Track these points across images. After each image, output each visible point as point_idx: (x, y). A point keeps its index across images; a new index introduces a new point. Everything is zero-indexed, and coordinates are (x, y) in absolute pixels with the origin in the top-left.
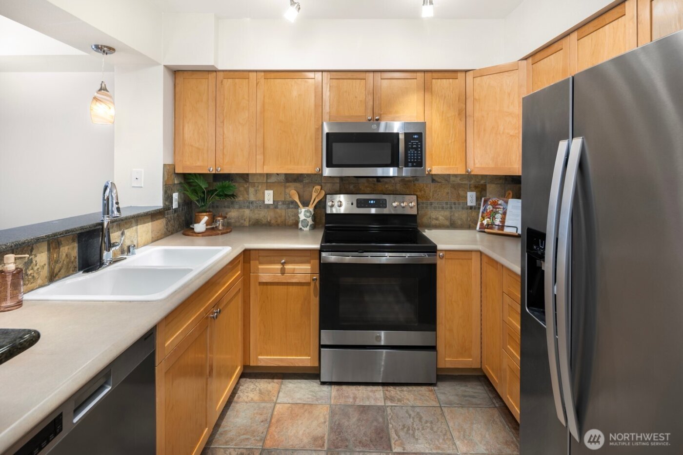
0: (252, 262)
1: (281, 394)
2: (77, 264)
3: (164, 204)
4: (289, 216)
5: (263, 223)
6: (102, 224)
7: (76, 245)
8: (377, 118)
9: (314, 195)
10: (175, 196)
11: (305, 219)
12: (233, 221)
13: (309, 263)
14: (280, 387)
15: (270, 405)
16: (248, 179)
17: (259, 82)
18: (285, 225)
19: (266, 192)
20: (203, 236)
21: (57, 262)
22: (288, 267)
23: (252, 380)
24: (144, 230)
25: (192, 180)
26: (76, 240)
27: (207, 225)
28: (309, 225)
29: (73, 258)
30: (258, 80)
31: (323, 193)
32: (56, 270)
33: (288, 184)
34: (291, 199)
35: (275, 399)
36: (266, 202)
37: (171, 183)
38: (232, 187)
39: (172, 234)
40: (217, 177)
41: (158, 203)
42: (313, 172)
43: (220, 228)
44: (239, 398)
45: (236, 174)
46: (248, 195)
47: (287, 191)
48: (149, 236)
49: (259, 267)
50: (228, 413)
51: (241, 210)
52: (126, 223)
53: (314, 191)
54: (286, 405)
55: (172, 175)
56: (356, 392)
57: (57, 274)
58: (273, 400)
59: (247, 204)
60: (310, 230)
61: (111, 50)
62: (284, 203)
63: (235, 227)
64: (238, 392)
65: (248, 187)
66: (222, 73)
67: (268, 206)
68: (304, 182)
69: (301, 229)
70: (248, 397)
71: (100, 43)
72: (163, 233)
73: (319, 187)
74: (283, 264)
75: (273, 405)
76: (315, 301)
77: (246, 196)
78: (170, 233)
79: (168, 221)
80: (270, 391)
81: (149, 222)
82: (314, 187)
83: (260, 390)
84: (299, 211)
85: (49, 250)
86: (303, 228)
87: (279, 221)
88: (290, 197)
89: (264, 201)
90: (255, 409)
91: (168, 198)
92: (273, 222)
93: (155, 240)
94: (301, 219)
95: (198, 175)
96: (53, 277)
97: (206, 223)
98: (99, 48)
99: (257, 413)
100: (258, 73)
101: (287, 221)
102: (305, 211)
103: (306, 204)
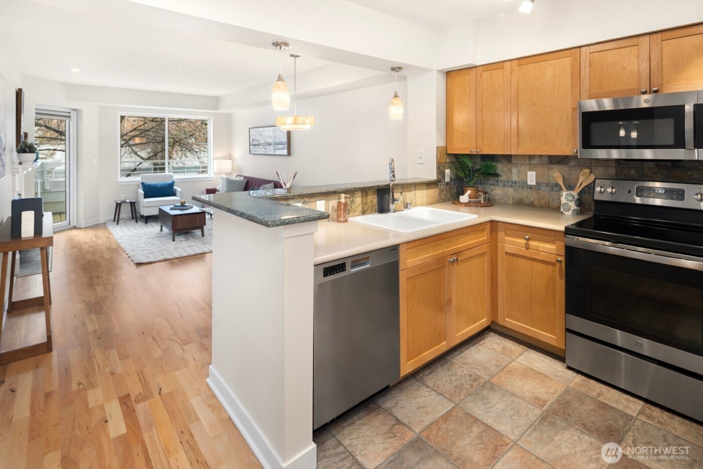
0: (498, 232)
1: (521, 357)
2: (377, 208)
3: (437, 177)
4: (553, 199)
5: (526, 202)
6: (389, 185)
7: (376, 196)
8: (655, 89)
9: (581, 178)
10: (448, 172)
11: (566, 203)
12: (497, 198)
13: (555, 244)
14: (524, 352)
15: (508, 359)
16: (511, 160)
17: (512, 70)
18: (549, 207)
19: (529, 173)
20: (465, 206)
21: (366, 204)
22: (533, 243)
23: (501, 337)
24: (422, 195)
25: (461, 160)
26: (376, 193)
27: (470, 198)
28: (572, 209)
29: (374, 204)
30: (512, 68)
31: (592, 177)
32: (366, 209)
33: (552, 166)
34: (554, 182)
35: (514, 357)
36: (529, 183)
37: (443, 161)
38: (493, 166)
39: (445, 201)
40: (485, 157)
41: (433, 177)
42: (570, 154)
43: (482, 202)
44: (484, 343)
45: (500, 155)
46: (511, 174)
47: (551, 173)
48: (425, 200)
49: (506, 238)
50: (472, 348)
51: (505, 189)
52: (407, 187)
53: (581, 174)
54: (522, 366)
55: (443, 155)
56: (605, 391)
57: (366, 211)
58: (512, 357)
59: (510, 184)
60: (572, 214)
61: (400, 68)
62: (547, 185)
63: (500, 203)
64: (486, 340)
65: (511, 168)
66: (481, 68)
67: (531, 187)
68: (570, 164)
69: (562, 212)
70: (491, 346)
71: (393, 66)
72: (437, 199)
73: (587, 171)
74: (528, 240)
75: (510, 360)
76: (560, 284)
77: (510, 176)
78: (443, 201)
79: (441, 191)
80: (513, 351)
81: (424, 189)
82: (582, 170)
83: (504, 346)
84: (561, 194)
85: (362, 196)
86: (564, 212)
87: (542, 203)
88: (554, 180)
89: (527, 182)
90: (494, 356)
91: (441, 173)
92: (536, 202)
93: (431, 203)
94: (562, 203)
95: (465, 156)
96: (364, 212)
97: (469, 196)
98: (393, 69)
99: (494, 359)
100: (513, 62)
101: (550, 204)
102: (567, 194)
103: (570, 188)
